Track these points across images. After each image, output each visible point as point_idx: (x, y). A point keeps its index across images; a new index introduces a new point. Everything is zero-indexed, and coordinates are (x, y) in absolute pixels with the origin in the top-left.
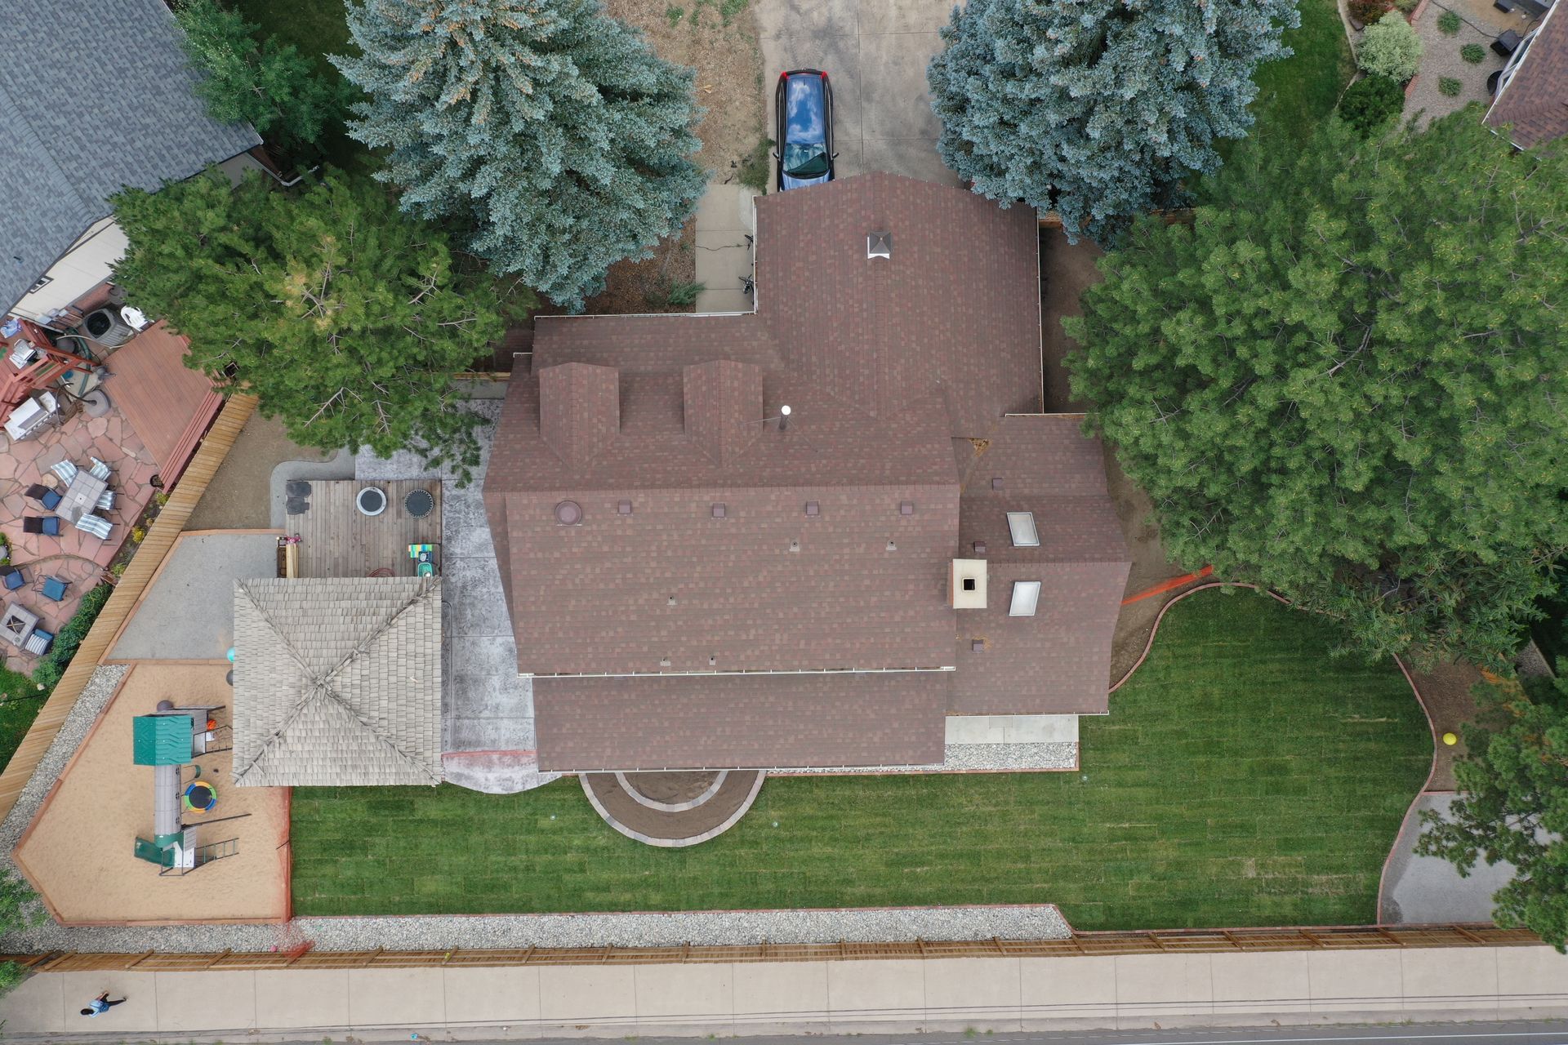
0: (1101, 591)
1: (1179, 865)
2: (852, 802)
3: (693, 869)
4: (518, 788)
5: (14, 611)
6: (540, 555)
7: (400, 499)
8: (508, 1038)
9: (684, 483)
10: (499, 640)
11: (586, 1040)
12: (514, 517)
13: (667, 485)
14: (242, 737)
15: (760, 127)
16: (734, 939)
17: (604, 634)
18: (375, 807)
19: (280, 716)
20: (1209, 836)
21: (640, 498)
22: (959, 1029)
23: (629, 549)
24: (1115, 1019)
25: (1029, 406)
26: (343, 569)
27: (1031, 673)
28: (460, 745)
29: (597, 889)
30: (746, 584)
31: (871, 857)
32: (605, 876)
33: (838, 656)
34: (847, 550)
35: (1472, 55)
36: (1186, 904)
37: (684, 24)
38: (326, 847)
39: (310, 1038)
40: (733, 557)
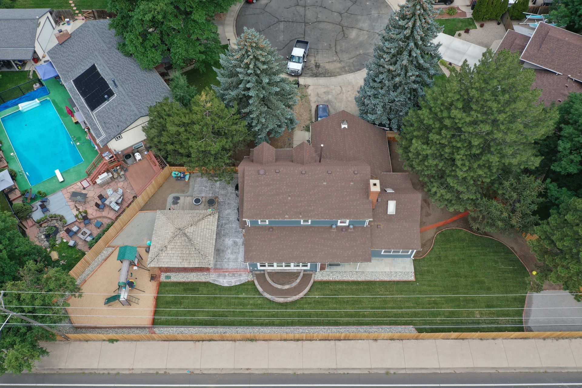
0: (414, 206)
2: (342, 290)
3: (290, 311)
4: (233, 284)
5: (84, 230)
6: (253, 184)
7: (205, 201)
8: (222, 373)
10: (231, 240)
11: (250, 374)
12: (246, 173)
14: (153, 251)
17: (269, 207)
18: (185, 291)
19: (167, 241)
20: (462, 303)
21: (282, 168)
22: (383, 372)
23: (278, 183)
24: (439, 369)
25: (389, 170)
27: (396, 236)
30: (311, 193)
31: (349, 308)
33: (338, 215)
34: (339, 184)
38: (168, 303)
39: (151, 372)
40: (307, 186)
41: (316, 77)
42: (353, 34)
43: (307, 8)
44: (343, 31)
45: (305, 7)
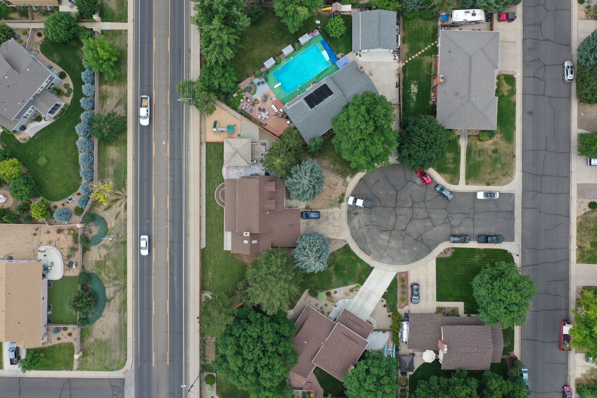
0: (246, 251)
1: (210, 264)
2: (220, 219)
3: (211, 197)
4: (223, 173)
5: (248, 105)
6: (251, 182)
9: (260, 200)
10: (243, 172)
11: (188, 182)
12: (256, 179)
13: (259, 198)
14: (230, 140)
15: (314, 209)
16: (202, 203)
18: (221, 154)
19: (233, 146)
20: (214, 268)
21: (258, 195)
22: (189, 233)
23: (252, 193)
25: (272, 244)
26: (252, 151)
27: (237, 243)
28: (229, 167)
29: (209, 184)
30: (248, 207)
31: (213, 222)
32: (211, 185)
33: (239, 218)
34: (251, 220)
35: (321, 308)
36: (205, 265)
37: (329, 198)
38: (215, 147)
39: (189, 144)
40: (251, 206)
41: (348, 213)
42: (385, 237)
43: (411, 209)
44: (387, 231)
45: (412, 207)
